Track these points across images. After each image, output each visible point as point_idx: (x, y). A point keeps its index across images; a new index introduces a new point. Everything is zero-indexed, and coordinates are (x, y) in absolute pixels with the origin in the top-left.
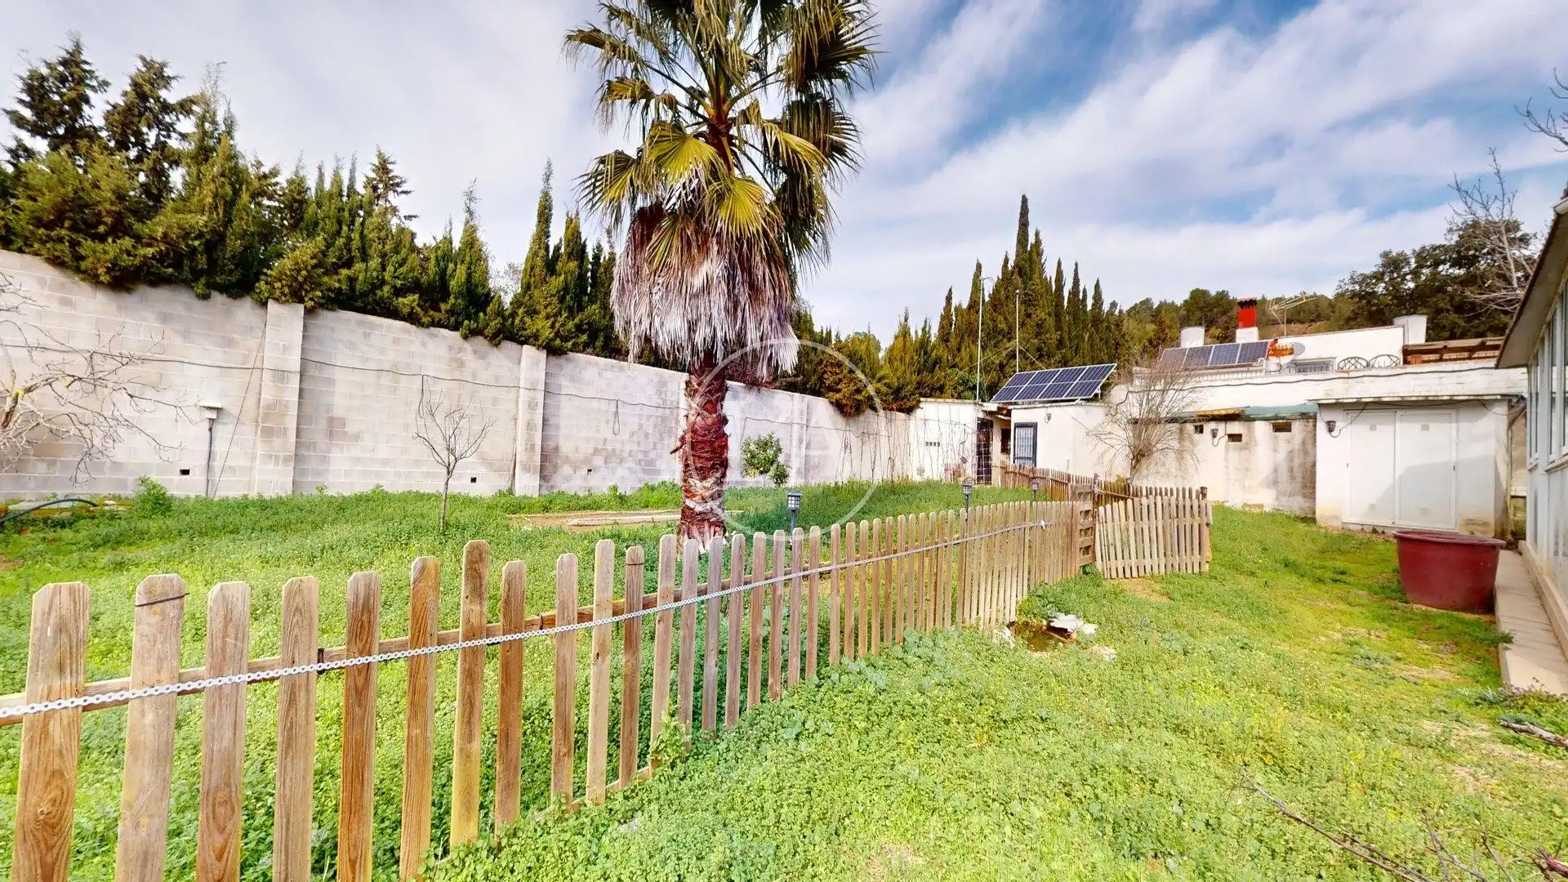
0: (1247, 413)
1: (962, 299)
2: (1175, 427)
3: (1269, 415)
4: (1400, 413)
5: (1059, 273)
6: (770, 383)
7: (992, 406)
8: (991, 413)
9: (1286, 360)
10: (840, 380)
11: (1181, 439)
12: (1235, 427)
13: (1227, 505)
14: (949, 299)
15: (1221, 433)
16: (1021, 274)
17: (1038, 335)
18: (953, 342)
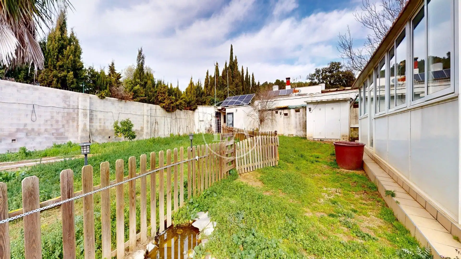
0: (289, 107)
1: (212, 74)
2: (270, 112)
3: (294, 107)
4: (327, 104)
5: (243, 70)
6: (132, 99)
7: (220, 108)
8: (219, 110)
9: (297, 93)
10: (165, 99)
11: (272, 115)
12: (286, 111)
13: (284, 135)
14: (207, 73)
15: (282, 113)
16: (231, 68)
17: (236, 87)
18: (209, 87)
